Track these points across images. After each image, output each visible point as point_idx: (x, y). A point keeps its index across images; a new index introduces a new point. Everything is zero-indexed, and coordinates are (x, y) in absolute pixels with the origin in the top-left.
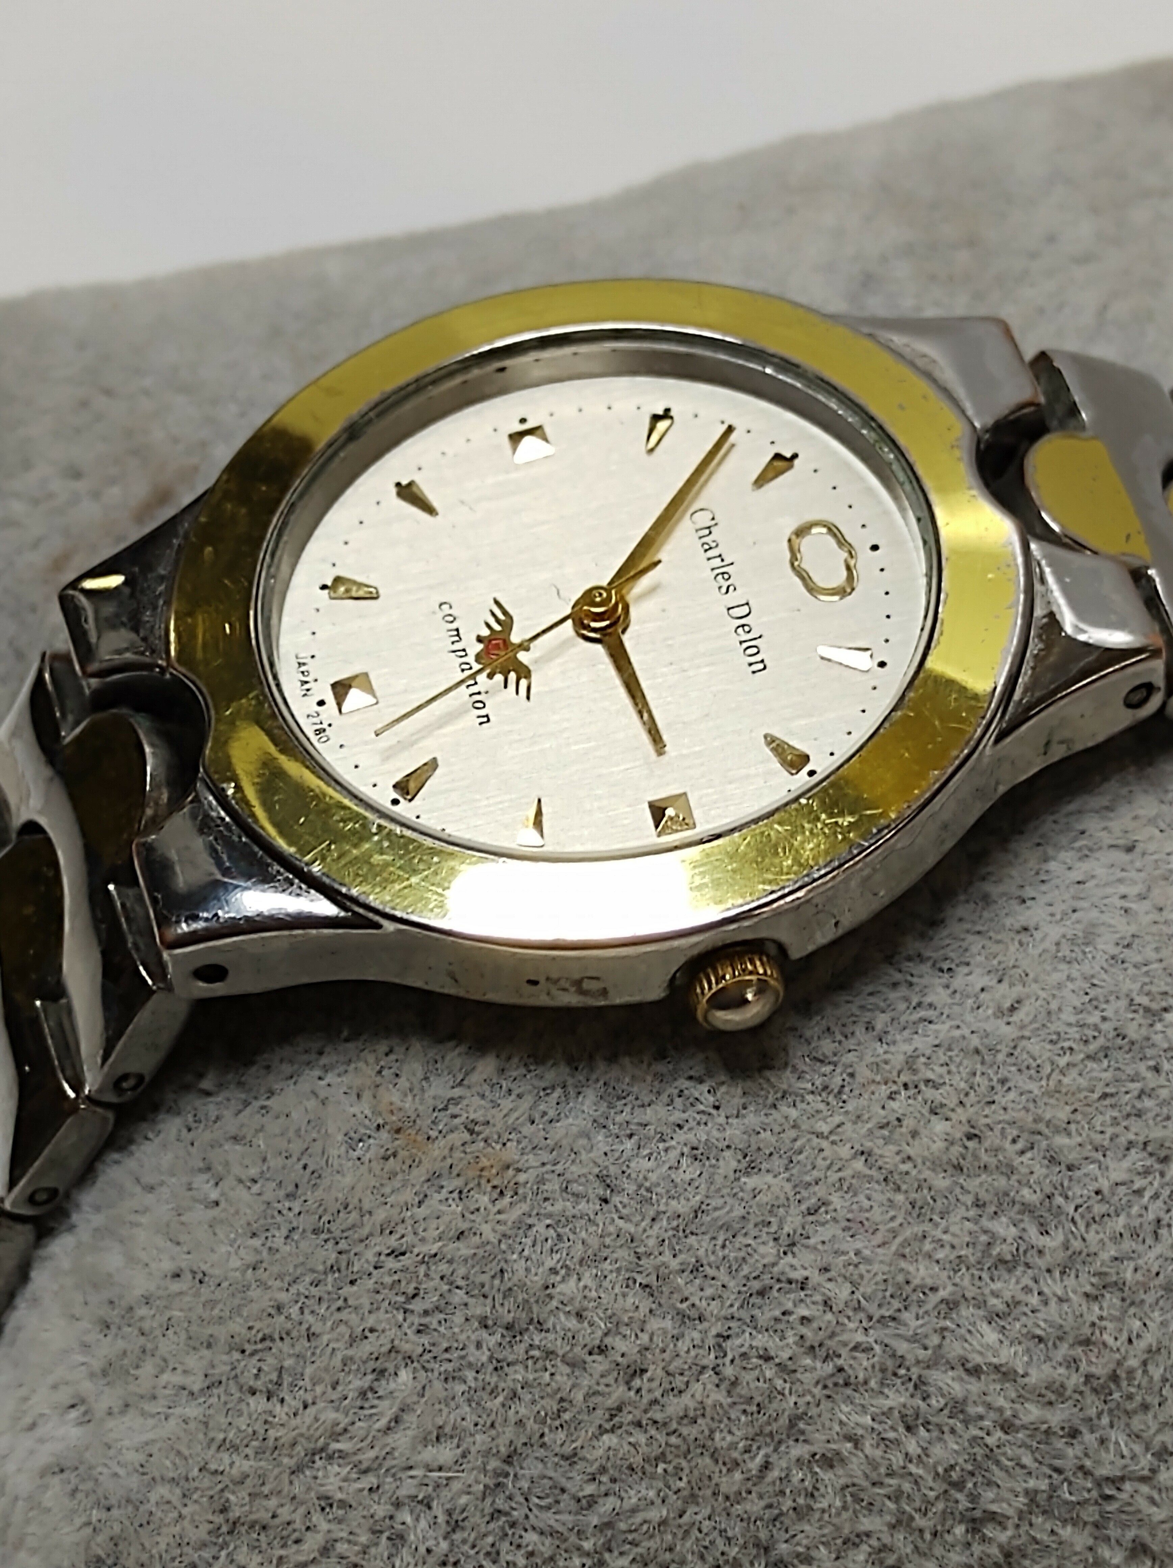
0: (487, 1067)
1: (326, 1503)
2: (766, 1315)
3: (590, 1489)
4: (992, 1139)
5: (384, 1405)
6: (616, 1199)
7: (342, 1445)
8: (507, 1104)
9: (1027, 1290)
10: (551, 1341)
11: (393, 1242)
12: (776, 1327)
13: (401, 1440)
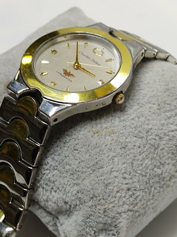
0: (103, 121)
1: (115, 177)
2: (149, 133)
3: (142, 163)
4: (161, 105)
5: (115, 163)
6: (127, 128)
7: (113, 170)
8: (108, 124)
9: (174, 119)
10: (129, 147)
11: (105, 145)
12: (151, 135)
13: (120, 166)
